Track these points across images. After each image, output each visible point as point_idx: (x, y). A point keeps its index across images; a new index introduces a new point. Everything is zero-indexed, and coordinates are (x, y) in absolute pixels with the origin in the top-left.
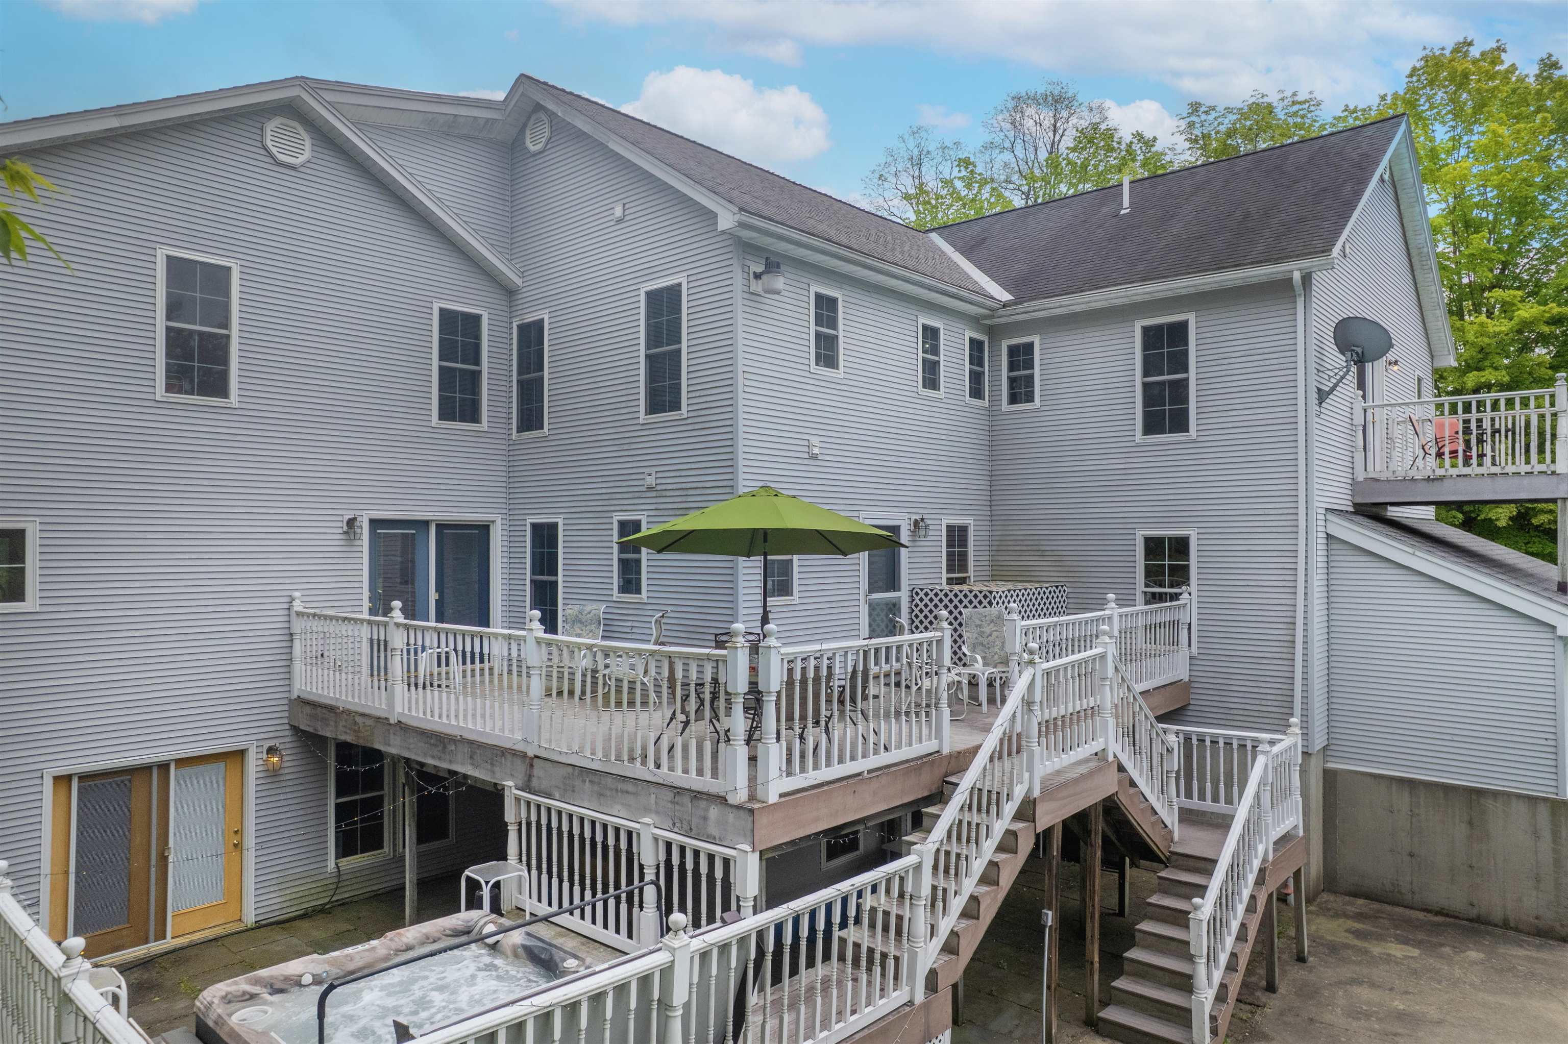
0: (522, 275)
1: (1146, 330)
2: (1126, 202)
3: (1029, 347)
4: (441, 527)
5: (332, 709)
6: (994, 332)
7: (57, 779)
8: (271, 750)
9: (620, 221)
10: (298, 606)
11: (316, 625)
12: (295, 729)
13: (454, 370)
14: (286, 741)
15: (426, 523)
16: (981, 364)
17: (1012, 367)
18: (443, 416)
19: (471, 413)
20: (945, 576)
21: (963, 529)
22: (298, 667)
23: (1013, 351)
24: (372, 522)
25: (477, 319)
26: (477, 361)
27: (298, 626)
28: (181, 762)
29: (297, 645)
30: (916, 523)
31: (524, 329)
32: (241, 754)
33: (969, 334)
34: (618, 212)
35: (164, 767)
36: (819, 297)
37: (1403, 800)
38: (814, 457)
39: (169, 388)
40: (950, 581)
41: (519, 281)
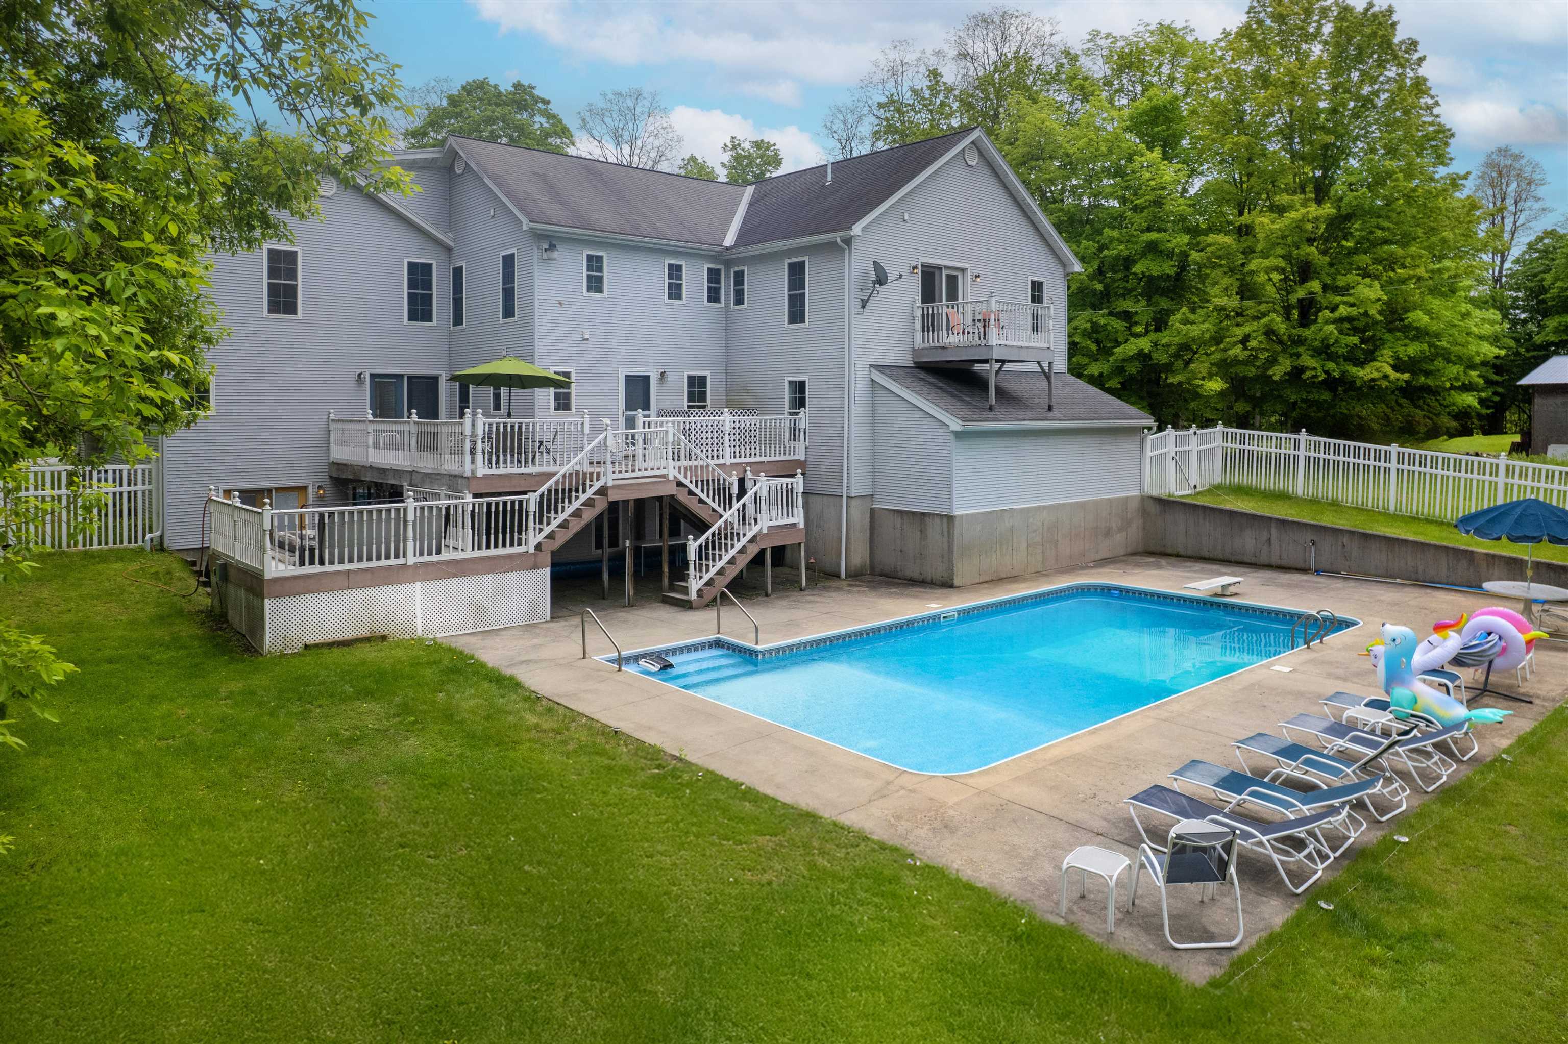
0: (454, 240)
1: (790, 265)
2: (829, 178)
3: (743, 272)
4: (411, 378)
5: (345, 465)
6: (728, 264)
7: (225, 491)
8: (320, 488)
9: (493, 217)
10: (332, 416)
11: (340, 425)
12: (331, 477)
13: (417, 294)
14: (327, 483)
15: (402, 376)
16: (718, 282)
17: (735, 285)
18: (411, 318)
19: (426, 316)
20: (686, 404)
21: (702, 380)
22: (333, 447)
23: (736, 273)
24: (372, 375)
25: (430, 265)
26: (430, 289)
27: (333, 426)
28: (278, 489)
29: (332, 435)
30: (662, 374)
31: (454, 269)
32: (305, 488)
33: (707, 266)
34: (492, 213)
35: (270, 491)
36: (590, 258)
37: (898, 521)
38: (587, 340)
39: (270, 311)
40: (689, 407)
41: (452, 244)
